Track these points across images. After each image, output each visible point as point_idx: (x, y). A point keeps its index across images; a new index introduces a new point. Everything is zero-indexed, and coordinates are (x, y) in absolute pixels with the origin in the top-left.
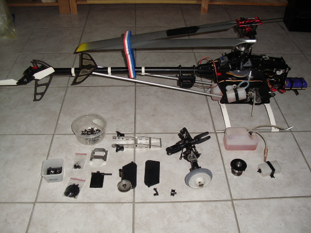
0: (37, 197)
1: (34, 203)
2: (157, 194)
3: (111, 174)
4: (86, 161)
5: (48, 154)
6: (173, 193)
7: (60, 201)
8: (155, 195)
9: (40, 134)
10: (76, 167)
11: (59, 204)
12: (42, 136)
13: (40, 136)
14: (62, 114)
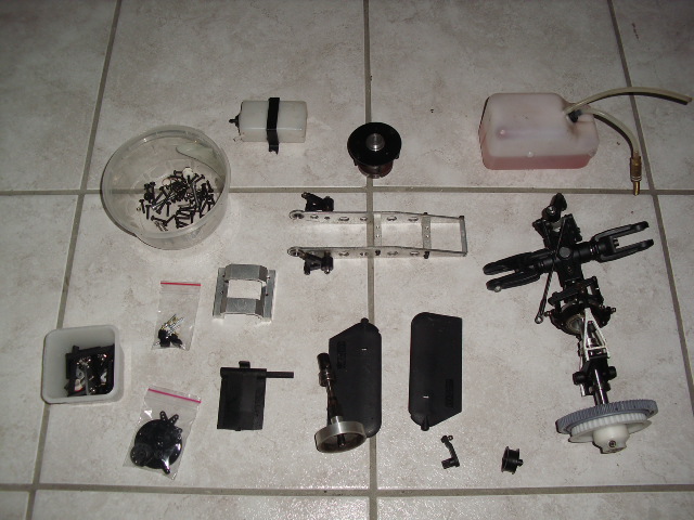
0: (39, 463)
1: (32, 489)
2: (452, 462)
3: (290, 375)
4: (200, 311)
5: (67, 280)
6: (511, 461)
7: (118, 483)
8: (446, 464)
9: (34, 193)
10: (167, 339)
11: (115, 496)
12: (42, 199)
13: (34, 199)
14: (107, 105)
